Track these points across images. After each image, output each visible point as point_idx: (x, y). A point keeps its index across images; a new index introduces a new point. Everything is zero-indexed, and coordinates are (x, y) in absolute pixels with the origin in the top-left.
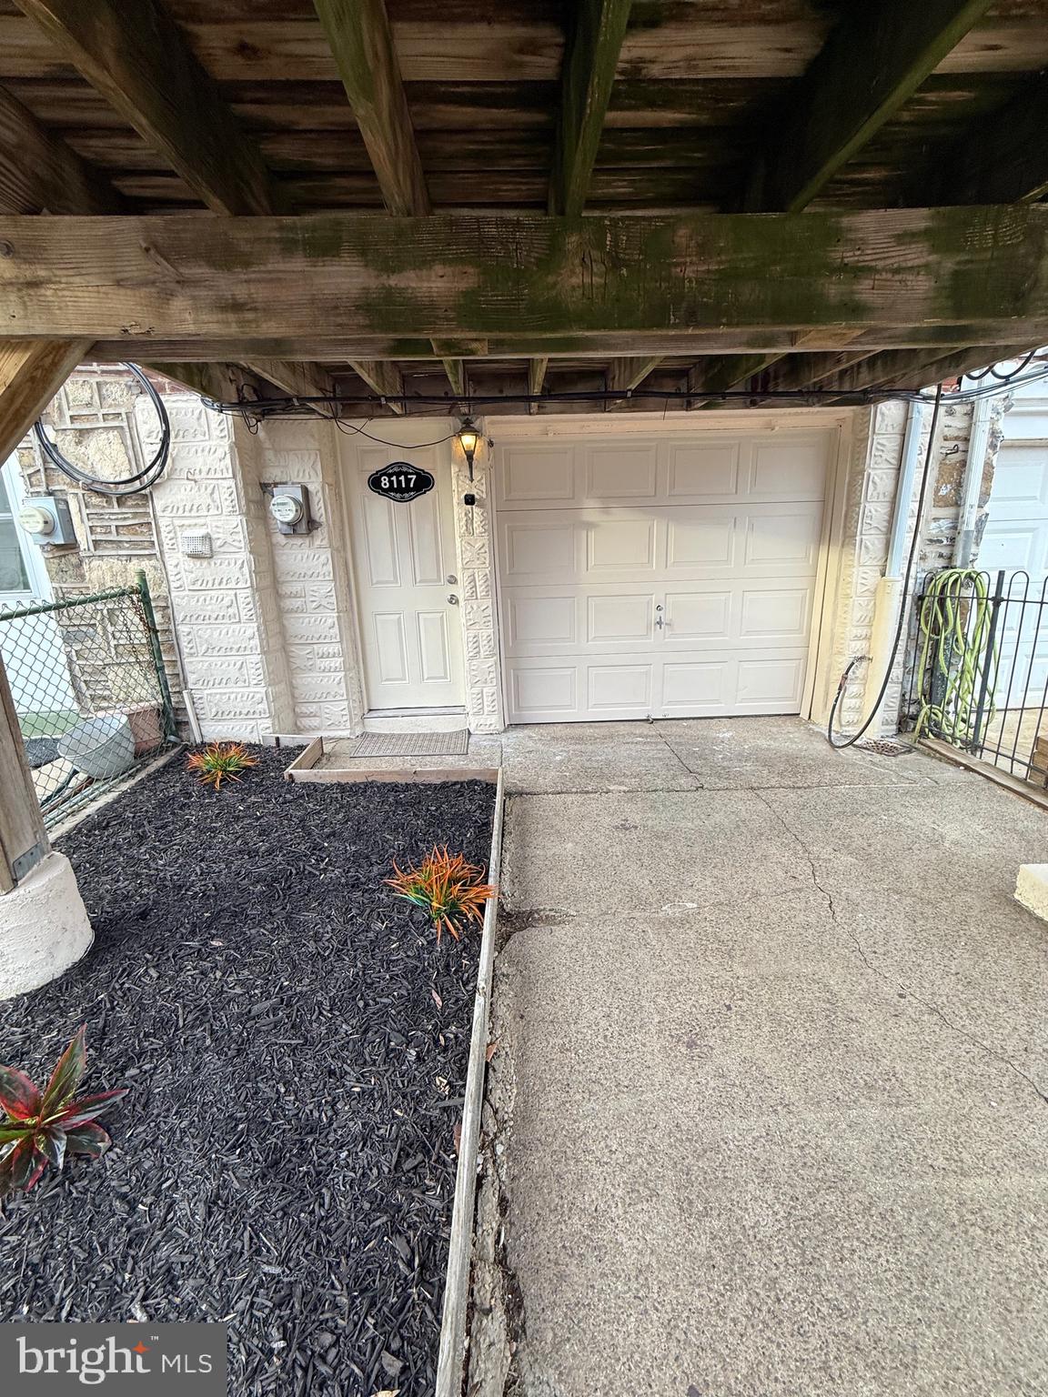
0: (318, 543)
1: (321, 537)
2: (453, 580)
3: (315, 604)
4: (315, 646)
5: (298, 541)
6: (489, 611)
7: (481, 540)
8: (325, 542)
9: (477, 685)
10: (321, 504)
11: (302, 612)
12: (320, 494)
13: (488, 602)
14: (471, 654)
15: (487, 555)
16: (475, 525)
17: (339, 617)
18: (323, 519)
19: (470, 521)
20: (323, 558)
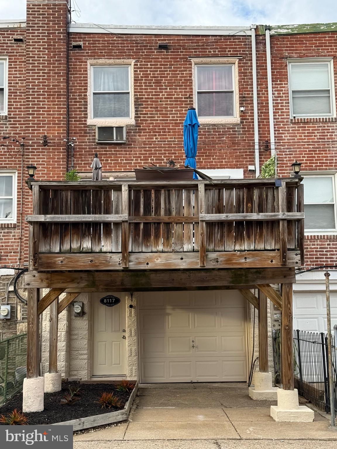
0: (84, 318)
1: (86, 317)
2: (124, 331)
3: (81, 338)
4: (79, 351)
5: (79, 318)
6: (136, 341)
7: (134, 319)
8: (87, 318)
9: (131, 366)
10: (87, 307)
11: (77, 340)
12: (87, 305)
13: (135, 338)
14: (129, 355)
15: (136, 323)
16: (132, 314)
17: (88, 342)
18: (87, 312)
19: (131, 313)
20: (85, 324)
